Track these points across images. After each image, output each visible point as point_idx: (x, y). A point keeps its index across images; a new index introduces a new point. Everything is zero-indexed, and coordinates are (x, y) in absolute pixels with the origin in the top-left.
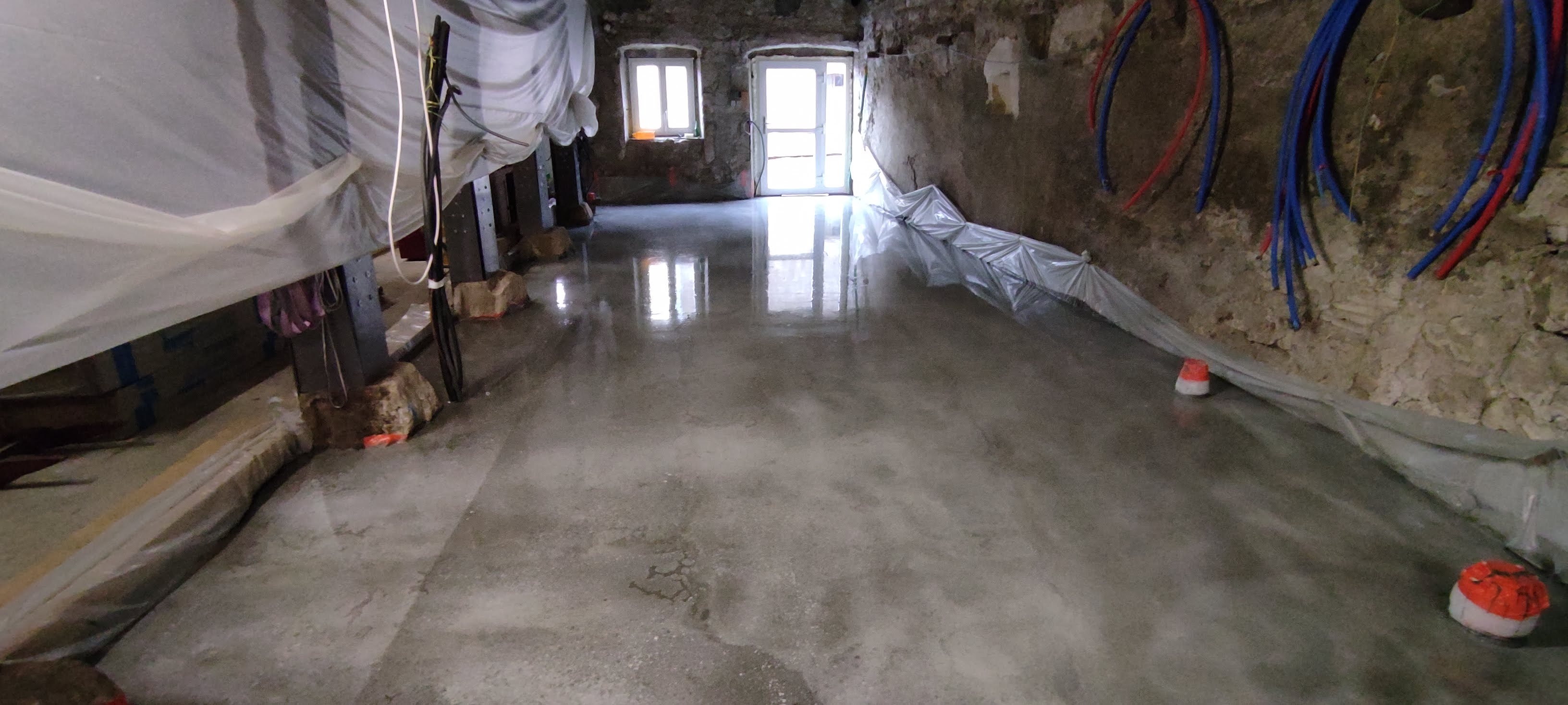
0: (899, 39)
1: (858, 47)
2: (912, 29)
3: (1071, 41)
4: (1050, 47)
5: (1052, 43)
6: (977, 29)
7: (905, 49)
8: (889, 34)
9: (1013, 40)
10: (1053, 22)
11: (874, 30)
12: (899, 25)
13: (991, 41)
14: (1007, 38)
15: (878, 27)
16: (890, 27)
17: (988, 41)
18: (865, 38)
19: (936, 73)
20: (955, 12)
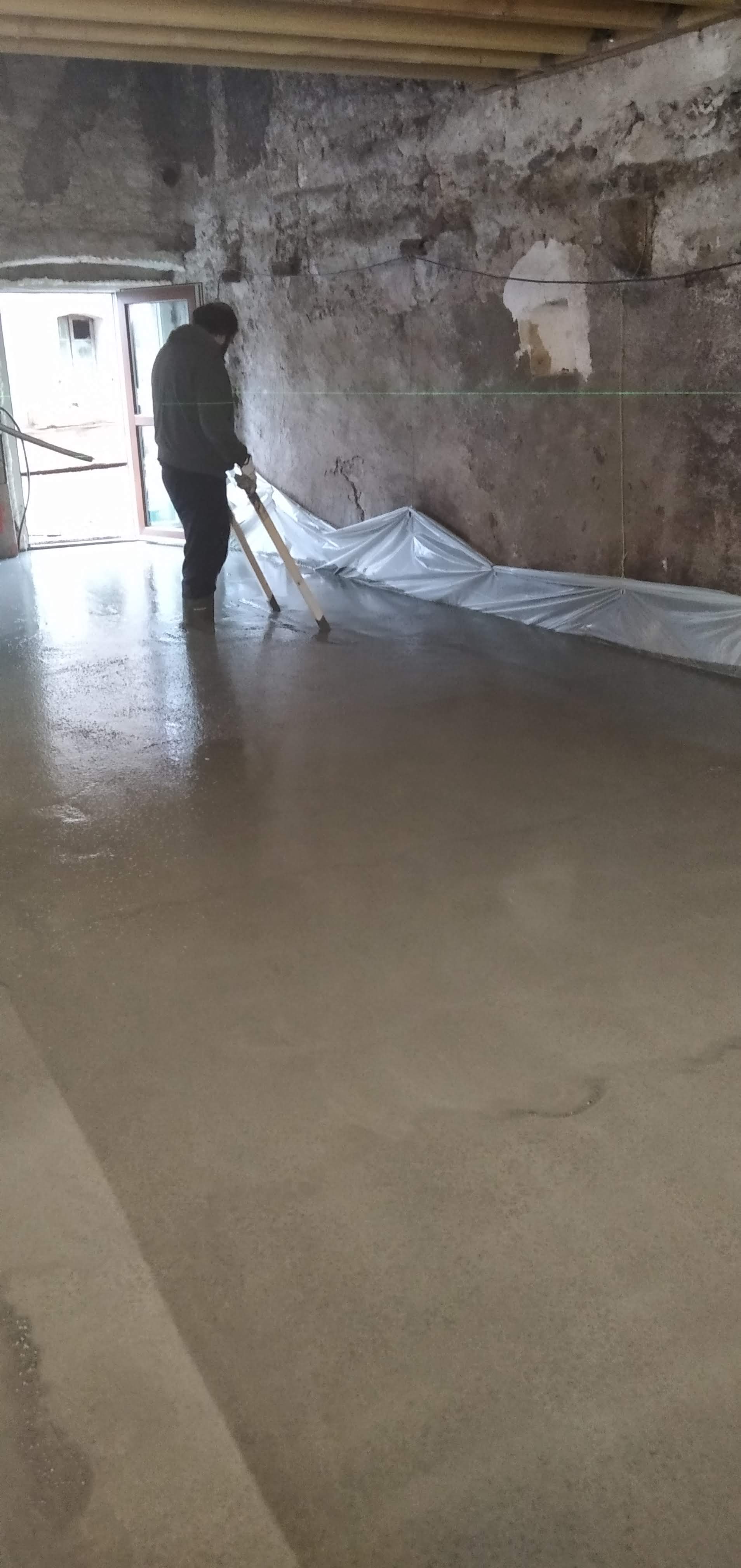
0: (290, 246)
1: (183, 261)
2: (320, 227)
3: (697, 244)
4: (655, 256)
5: (657, 247)
6: (479, 228)
7: (304, 263)
8: (259, 238)
9: (568, 245)
10: (655, 213)
11: (222, 229)
12: (287, 220)
13: (516, 247)
14: (552, 242)
15: (232, 225)
16: (262, 223)
17: (509, 247)
18: (199, 244)
19: (388, 306)
20: (425, 196)
